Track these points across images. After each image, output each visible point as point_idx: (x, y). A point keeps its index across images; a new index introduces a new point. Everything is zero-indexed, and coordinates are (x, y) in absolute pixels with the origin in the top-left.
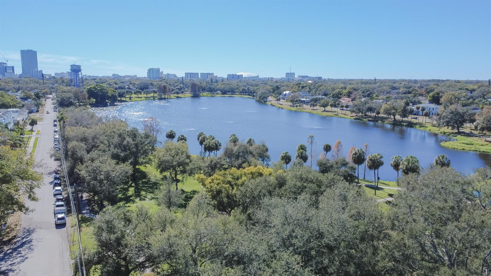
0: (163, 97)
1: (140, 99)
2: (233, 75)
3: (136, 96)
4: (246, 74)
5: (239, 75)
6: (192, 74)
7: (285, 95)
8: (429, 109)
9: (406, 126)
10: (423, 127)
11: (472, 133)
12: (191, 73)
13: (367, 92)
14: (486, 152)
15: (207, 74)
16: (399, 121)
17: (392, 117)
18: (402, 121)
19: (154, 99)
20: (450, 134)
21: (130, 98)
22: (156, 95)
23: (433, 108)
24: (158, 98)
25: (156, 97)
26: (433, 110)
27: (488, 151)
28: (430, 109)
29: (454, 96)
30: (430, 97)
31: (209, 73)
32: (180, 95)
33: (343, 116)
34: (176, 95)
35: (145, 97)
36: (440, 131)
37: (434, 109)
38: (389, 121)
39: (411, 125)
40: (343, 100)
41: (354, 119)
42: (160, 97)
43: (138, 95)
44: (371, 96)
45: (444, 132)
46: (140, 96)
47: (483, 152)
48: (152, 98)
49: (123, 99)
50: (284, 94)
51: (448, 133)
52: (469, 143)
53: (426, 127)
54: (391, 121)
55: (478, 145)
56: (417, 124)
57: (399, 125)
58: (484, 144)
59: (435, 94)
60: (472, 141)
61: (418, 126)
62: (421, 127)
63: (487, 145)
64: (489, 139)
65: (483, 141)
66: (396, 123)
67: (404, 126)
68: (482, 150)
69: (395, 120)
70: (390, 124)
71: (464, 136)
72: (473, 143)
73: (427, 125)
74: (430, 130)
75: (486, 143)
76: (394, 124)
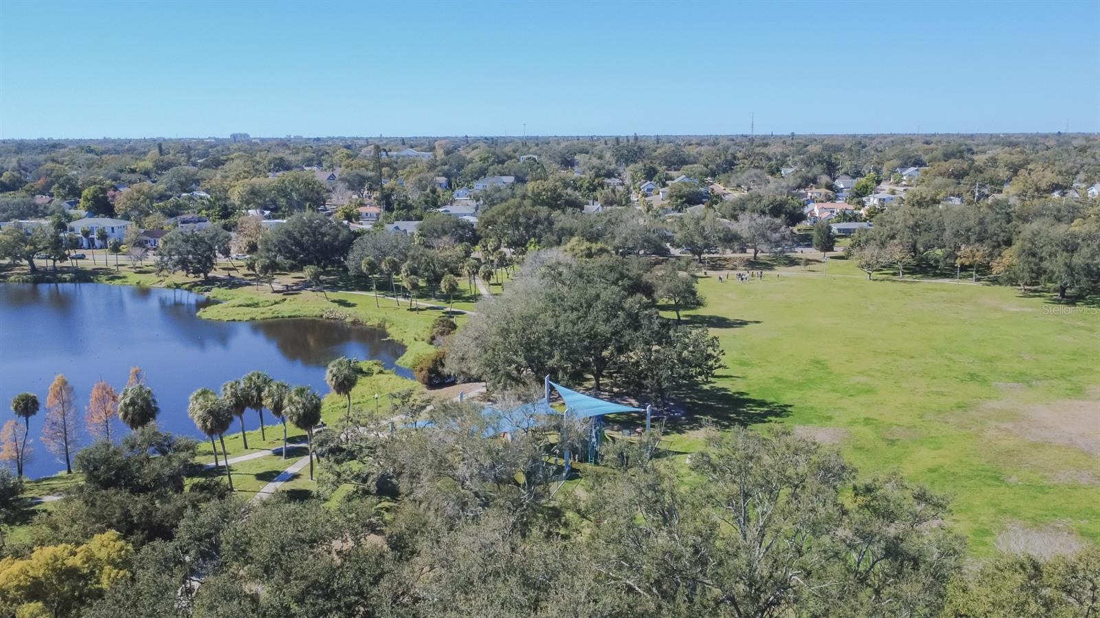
8: (101, 229)
9: (72, 281)
10: (119, 278)
11: (233, 277)
14: (294, 317)
16: (45, 271)
17: (26, 262)
18: (55, 270)
20: (193, 286)
23: (113, 228)
26: (113, 231)
27: (297, 313)
28: (104, 229)
29: (143, 194)
30: (87, 200)
36: (164, 284)
37: (115, 229)
38: (18, 274)
39: (83, 277)
45: (175, 284)
47: (290, 317)
51: (187, 286)
52: (249, 302)
53: (124, 277)
54: (26, 274)
55: (268, 303)
56: (98, 273)
57: (49, 281)
58: (277, 300)
59: (96, 192)
60: (250, 296)
61: (103, 278)
62: (113, 279)
63: (285, 300)
64: (277, 287)
65: (269, 293)
66: (40, 277)
67: (65, 281)
68: (286, 315)
69: (34, 269)
70: (27, 281)
71: (224, 286)
72: (256, 302)
73: (123, 271)
74: (138, 283)
75: (279, 297)
76: (36, 282)
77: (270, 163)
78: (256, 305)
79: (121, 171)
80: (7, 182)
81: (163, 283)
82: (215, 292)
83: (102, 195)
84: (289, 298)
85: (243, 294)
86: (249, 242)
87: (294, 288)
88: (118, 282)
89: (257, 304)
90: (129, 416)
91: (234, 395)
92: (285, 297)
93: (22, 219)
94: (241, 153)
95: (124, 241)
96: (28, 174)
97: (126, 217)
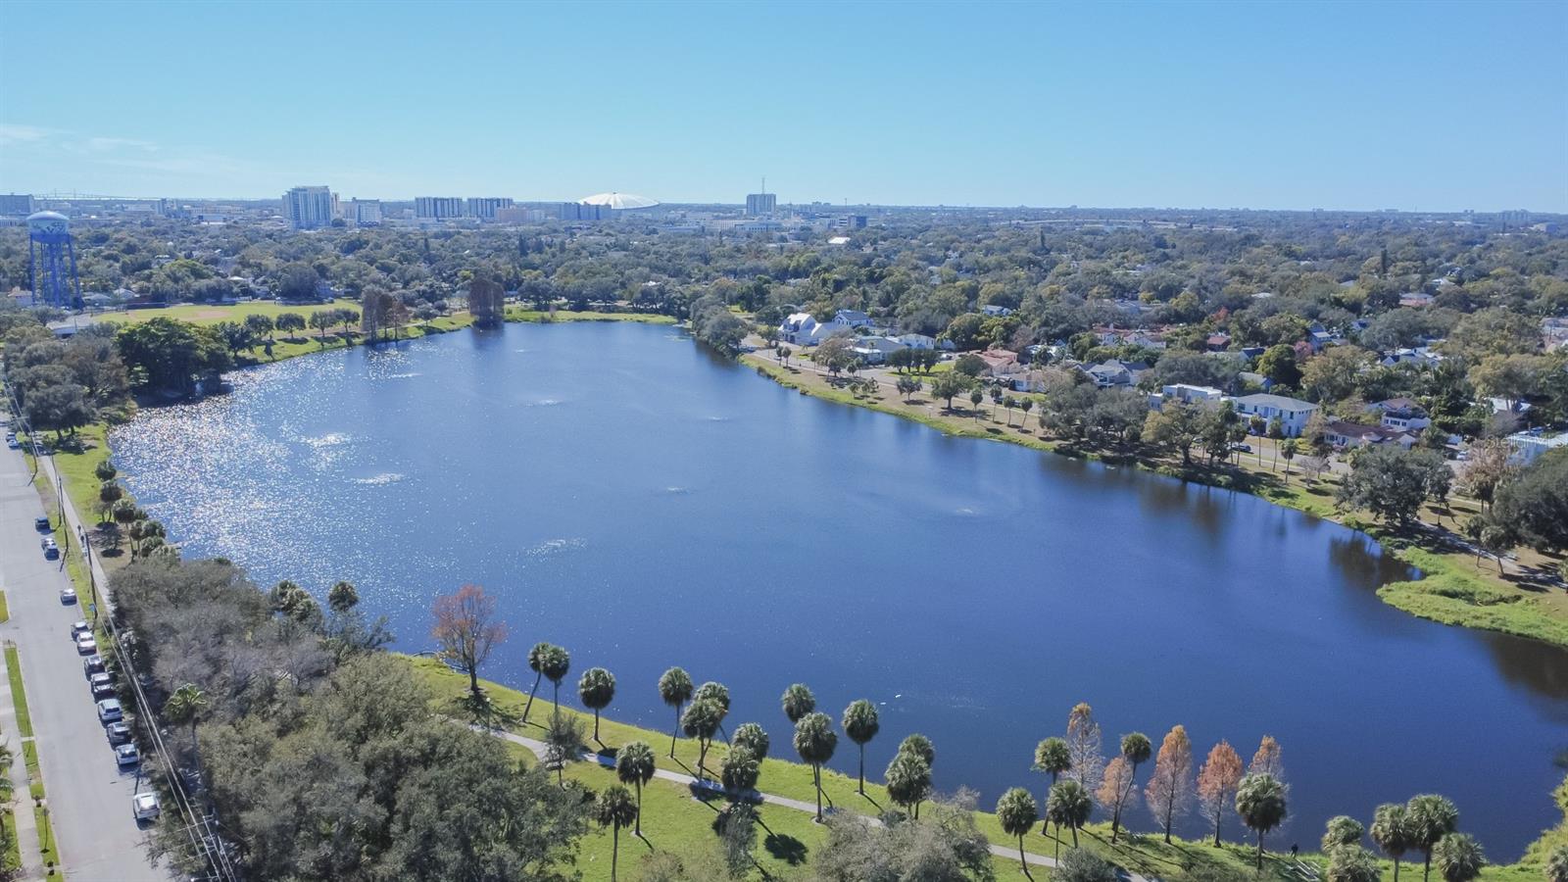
0: (381, 333)
1: (302, 348)
2: (579, 205)
3: (285, 334)
4: (619, 200)
5: (597, 206)
6: (439, 203)
7: (796, 327)
8: (1277, 414)
9: (1228, 486)
10: (1286, 495)
11: (1444, 531)
12: (435, 200)
13: (1058, 322)
15: (491, 200)
16: (1199, 466)
17: (1177, 448)
18: (1211, 468)
19: (350, 344)
20: (1382, 534)
21: (268, 346)
22: (355, 328)
23: (1292, 413)
24: (362, 340)
25: (357, 335)
26: (1291, 417)
27: (1533, 632)
28: (1281, 414)
29: (1342, 363)
30: (1268, 362)
31: (498, 200)
32: (438, 322)
33: (1012, 434)
34: (421, 322)
35: (317, 339)
36: (1342, 520)
37: (1295, 415)
38: (1170, 464)
39: (1244, 482)
40: (993, 356)
41: (1056, 451)
42: (369, 337)
43: (291, 332)
44: (1073, 341)
45: (1358, 523)
46: (298, 334)
47: (1519, 635)
48: (343, 342)
49: (245, 353)
50: (792, 322)
51: (1373, 530)
52: (1460, 589)
53: (1292, 496)
54: (1177, 466)
55: (1488, 598)
56: (1260, 482)
57: (1201, 482)
58: (1506, 595)
59: (1282, 353)
60: (1463, 576)
61: (1267, 491)
62: (1277, 495)
63: (1518, 598)
64: (1511, 567)
65: (1495, 577)
66: (1193, 473)
67: (1218, 485)
68: (1515, 630)
69: (1187, 461)
70: (1176, 476)
71: (1427, 544)
72: (1471, 590)
73: (1295, 485)
74: (1308, 509)
75: (1510, 588)
76: (1187, 479)
77: (1551, 300)
78: (1469, 597)
79: (1322, 301)
80: (1183, 311)
81: (1342, 517)
82: (1411, 554)
83: (1287, 359)
84: (1528, 595)
85: (1452, 569)
86: (1480, 484)
87: (1540, 576)
88: (1283, 501)
89: (1472, 594)
90: (1249, 812)
91: (1395, 826)
92: (1522, 592)
93: (1188, 383)
94: (1508, 269)
95: (1303, 434)
96: (1208, 295)
97: (1313, 398)
